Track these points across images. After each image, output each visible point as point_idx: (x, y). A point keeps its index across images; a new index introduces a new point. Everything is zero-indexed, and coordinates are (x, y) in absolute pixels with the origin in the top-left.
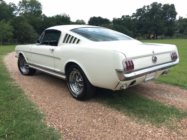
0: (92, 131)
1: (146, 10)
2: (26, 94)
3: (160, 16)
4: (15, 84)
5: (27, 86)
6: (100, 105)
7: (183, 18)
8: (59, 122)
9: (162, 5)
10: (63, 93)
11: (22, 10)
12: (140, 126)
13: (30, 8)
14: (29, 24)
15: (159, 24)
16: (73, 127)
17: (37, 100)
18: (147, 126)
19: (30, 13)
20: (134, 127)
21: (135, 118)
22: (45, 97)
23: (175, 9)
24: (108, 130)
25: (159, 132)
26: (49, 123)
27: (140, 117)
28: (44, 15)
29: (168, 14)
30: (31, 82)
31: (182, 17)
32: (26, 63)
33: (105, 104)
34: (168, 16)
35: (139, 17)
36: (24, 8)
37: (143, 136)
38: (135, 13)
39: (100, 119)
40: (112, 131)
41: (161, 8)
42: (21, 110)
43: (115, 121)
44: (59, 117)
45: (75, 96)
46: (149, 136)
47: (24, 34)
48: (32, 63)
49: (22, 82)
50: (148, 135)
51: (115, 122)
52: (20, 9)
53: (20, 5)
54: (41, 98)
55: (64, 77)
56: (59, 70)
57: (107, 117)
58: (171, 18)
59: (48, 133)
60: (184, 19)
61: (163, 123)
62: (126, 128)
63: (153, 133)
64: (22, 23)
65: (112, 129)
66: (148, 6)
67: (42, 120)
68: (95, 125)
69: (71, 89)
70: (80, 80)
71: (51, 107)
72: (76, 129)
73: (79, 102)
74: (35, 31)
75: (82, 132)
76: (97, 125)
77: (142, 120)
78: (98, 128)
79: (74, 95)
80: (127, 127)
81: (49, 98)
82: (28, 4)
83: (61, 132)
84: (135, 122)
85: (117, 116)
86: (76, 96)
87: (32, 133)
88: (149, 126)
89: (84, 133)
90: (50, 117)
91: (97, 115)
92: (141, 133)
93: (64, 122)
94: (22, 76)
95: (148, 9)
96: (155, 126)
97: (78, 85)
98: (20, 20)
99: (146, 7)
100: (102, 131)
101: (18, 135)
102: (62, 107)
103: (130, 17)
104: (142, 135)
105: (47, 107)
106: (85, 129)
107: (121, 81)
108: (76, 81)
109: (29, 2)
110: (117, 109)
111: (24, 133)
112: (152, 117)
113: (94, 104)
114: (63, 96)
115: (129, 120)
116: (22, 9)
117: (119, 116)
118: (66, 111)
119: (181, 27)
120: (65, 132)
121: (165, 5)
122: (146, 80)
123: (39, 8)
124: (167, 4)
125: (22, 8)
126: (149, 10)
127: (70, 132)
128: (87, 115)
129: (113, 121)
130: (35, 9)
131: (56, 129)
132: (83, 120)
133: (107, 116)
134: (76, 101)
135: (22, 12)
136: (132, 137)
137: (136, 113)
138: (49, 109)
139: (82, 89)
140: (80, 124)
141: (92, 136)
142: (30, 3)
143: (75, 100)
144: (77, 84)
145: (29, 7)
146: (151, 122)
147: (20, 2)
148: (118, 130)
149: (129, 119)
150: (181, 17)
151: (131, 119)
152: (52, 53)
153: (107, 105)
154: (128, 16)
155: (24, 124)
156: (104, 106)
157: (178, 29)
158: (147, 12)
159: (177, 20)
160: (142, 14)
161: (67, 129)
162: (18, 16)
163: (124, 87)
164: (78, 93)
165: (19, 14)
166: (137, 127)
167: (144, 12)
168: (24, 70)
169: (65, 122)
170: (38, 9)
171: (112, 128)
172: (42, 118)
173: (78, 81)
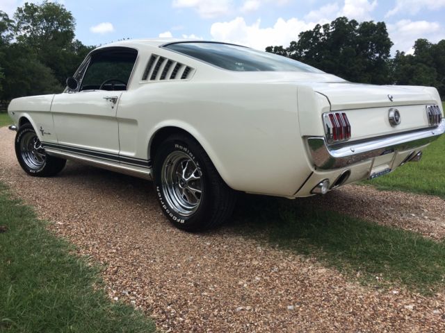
0: (242, 310)
1: (321, 34)
2: (40, 219)
3: (354, 50)
4: (8, 195)
5: (43, 201)
6: (250, 243)
7: (405, 55)
8: (143, 287)
9: (357, 24)
10: (142, 214)
11: (25, 28)
12: (377, 294)
13: (45, 24)
14: (42, 62)
15: (351, 68)
16: (186, 300)
17: (73, 234)
18: (395, 292)
19: (45, 36)
20: (361, 297)
21: (356, 274)
22: (95, 226)
23: (387, 34)
24: (289, 307)
25: (435, 308)
26: (115, 292)
27: (369, 271)
28: (79, 43)
29: (372, 44)
30: (53, 191)
31: (403, 53)
32: (39, 143)
33: (264, 238)
34: (372, 49)
35: (306, 50)
36: (29, 24)
37: (393, 320)
38: (297, 42)
39: (257, 278)
40: (301, 309)
41: (356, 31)
42: (27, 259)
43: (302, 281)
44: (140, 274)
45: (179, 220)
46: (412, 319)
47: (29, 88)
48: (55, 141)
49: (27, 191)
50: (407, 318)
51: (304, 285)
52: (18, 27)
53: (18, 16)
54: (82, 229)
55: (146, 171)
56: (132, 154)
57: (276, 272)
58: (377, 55)
59: (114, 319)
60: (407, 56)
61: (436, 284)
62: (338, 300)
63: (418, 311)
64: (24, 60)
65: (300, 304)
66: (326, 27)
67: (94, 285)
68: (249, 295)
69: (166, 204)
70: (193, 175)
71: (114, 251)
72: (196, 308)
73: (191, 236)
74: (56, 80)
75: (216, 313)
76: (254, 294)
77: (377, 278)
78: (258, 302)
79: (175, 218)
80: (341, 296)
81: (106, 227)
82: (38, 16)
83: (155, 315)
84: (358, 283)
85: (305, 270)
86: (183, 221)
87: (65, 321)
88: (401, 293)
89: (221, 317)
90: (113, 274)
91: (247, 267)
92: (385, 311)
93: (157, 288)
94: (28, 178)
95: (326, 33)
96: (417, 292)
97: (187, 190)
98: (20, 52)
99: (320, 27)
100: (271, 310)
101: (21, 328)
102: (146, 250)
103: (285, 51)
104: (391, 318)
105: (103, 250)
106: (222, 305)
107: (316, 169)
108: (182, 180)
109: (42, 10)
110: (300, 252)
111: (40, 321)
112: (402, 270)
113: (233, 239)
114: (145, 222)
115: (341, 279)
116: (23, 26)
117: (310, 268)
118: (158, 260)
119: (401, 74)
120: (164, 317)
121: (365, 25)
122: (372, 172)
123: (68, 24)
124: (368, 21)
125: (25, 25)
126: (328, 34)
127: (181, 316)
128: (219, 267)
129: (296, 283)
130: (57, 28)
131: (136, 309)
132: (211, 282)
133: (276, 269)
134: (181, 234)
135: (23, 33)
136: (362, 323)
137: (355, 259)
138: (109, 255)
139: (200, 200)
140: (206, 294)
141: (248, 325)
142: (44, 12)
143: (178, 231)
144: (184, 189)
145: (42, 21)
146: (405, 283)
147: (20, 10)
148: (316, 306)
149: (341, 275)
150: (401, 52)
151: (344, 275)
152: (113, 108)
153: (270, 242)
154: (281, 47)
155: (40, 297)
156: (262, 245)
157: (395, 79)
158: (324, 38)
159: (392, 60)
160: (312, 44)
161: (169, 307)
162: (15, 44)
163: (321, 187)
164: (187, 212)
165: (17, 38)
166: (368, 298)
167: (317, 39)
168: (31, 163)
169: (161, 288)
170: (65, 28)
171: (298, 300)
172: (92, 280)
173: (186, 180)
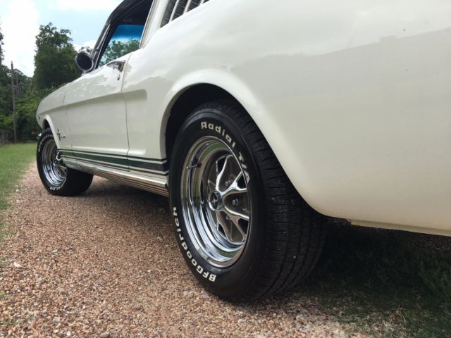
32: (57, 150)
45: (206, 275)
48: (69, 147)
55: (160, 181)
56: (142, 152)
69: (187, 240)
70: (234, 185)
73: (228, 310)
79: (200, 270)
86: (213, 278)
97: (223, 215)
108: (214, 196)
134: (210, 303)
139: (245, 237)
143: (206, 296)
144: (218, 211)
152: (118, 79)
164: (221, 259)
168: (53, 178)
173: (222, 194)
